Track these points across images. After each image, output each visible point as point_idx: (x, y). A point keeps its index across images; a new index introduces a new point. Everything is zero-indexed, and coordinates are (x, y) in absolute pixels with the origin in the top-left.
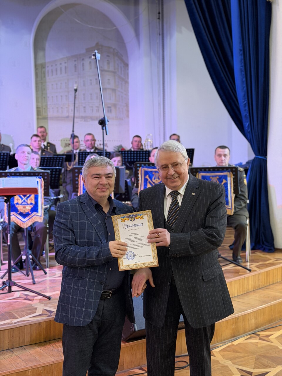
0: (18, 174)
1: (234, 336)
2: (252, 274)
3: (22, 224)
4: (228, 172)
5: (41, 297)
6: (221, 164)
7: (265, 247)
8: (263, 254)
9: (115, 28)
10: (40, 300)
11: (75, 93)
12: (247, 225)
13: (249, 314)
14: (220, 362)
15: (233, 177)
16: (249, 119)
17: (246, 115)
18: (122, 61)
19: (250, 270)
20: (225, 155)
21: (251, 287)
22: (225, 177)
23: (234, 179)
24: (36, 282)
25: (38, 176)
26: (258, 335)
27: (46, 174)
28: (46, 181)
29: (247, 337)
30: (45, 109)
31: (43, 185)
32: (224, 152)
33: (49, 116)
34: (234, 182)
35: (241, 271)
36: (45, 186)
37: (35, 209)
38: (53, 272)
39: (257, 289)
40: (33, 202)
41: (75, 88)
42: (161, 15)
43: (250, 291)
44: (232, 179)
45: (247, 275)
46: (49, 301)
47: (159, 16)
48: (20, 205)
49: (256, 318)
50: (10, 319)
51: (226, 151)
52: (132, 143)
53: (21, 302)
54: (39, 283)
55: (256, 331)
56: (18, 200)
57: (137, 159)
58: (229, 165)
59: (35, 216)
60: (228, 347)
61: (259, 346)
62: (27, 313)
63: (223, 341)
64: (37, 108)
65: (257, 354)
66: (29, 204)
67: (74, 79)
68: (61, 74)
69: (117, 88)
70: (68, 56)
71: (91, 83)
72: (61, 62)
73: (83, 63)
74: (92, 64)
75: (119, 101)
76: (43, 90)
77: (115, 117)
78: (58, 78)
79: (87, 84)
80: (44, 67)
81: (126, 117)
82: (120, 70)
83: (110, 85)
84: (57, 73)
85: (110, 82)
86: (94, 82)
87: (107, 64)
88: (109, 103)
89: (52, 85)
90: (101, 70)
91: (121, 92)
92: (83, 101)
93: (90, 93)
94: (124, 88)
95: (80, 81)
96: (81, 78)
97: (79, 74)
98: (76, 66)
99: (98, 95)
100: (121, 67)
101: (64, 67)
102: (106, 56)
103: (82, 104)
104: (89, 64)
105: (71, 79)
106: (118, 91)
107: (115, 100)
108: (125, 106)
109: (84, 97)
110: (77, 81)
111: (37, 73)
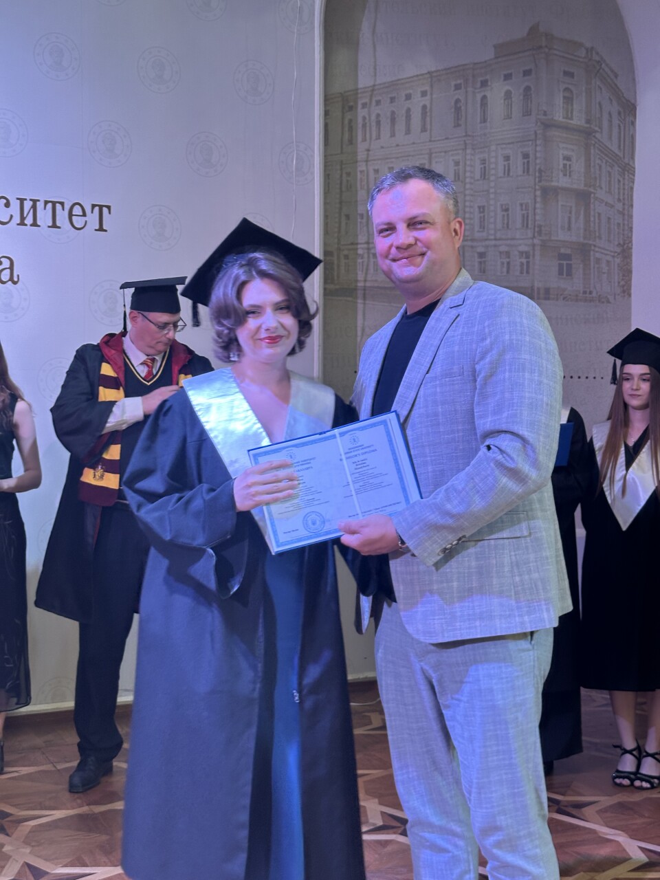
33: (360, 284)
67: (451, 153)
68: (406, 134)
69: (595, 189)
70: (433, 69)
71: (507, 168)
72: (411, 91)
73: (484, 97)
74: (513, 99)
75: (597, 234)
76: (344, 189)
77: (581, 292)
78: (398, 145)
79: (493, 172)
80: (351, 108)
81: (619, 295)
82: (605, 124)
83: (570, 176)
84: (394, 131)
85: (570, 165)
86: (518, 165)
87: (564, 103)
88: (564, 241)
89: (377, 171)
90: (542, 123)
91: (607, 204)
92: (479, 231)
93: (502, 205)
94: (619, 189)
95: (471, 160)
96: (473, 149)
97: (469, 136)
98: (458, 106)
99: (528, 213)
100: (610, 114)
101: (420, 109)
102: (562, 73)
103: (475, 244)
104: (505, 100)
105: (441, 152)
106: (596, 199)
107: (585, 230)
108: (619, 254)
109: (482, 220)
110: (459, 162)
111: (326, 126)
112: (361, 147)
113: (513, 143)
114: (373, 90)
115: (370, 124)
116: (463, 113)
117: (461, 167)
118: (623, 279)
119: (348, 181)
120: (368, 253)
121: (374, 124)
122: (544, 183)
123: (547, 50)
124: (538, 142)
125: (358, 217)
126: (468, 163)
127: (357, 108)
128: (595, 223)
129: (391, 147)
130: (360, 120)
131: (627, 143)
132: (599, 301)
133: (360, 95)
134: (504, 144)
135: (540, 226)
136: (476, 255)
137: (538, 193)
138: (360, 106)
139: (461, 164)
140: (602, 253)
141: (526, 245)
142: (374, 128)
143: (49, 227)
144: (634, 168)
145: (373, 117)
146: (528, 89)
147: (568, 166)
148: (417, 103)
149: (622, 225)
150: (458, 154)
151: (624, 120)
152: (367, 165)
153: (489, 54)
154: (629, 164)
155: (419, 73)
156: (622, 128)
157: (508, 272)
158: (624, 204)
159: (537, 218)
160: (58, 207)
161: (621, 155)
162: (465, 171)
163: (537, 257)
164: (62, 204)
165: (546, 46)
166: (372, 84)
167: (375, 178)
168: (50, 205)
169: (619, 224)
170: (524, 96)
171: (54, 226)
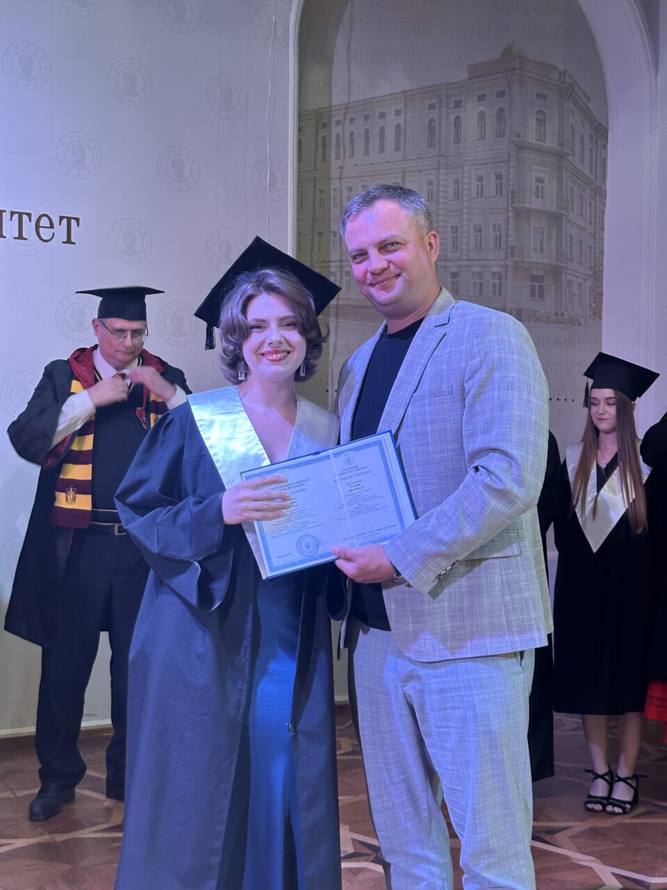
67: (424, 173)
68: (380, 152)
69: (566, 211)
70: (408, 88)
71: (480, 189)
72: (385, 110)
73: (458, 118)
74: (487, 121)
75: (569, 256)
76: (317, 207)
77: (553, 314)
78: (371, 164)
79: (466, 192)
80: (325, 125)
81: (590, 317)
82: (578, 147)
83: (542, 198)
84: (368, 149)
85: (542, 187)
86: (491, 187)
87: (536, 125)
88: (536, 263)
89: (350, 189)
90: (516, 145)
91: (578, 226)
92: (451, 252)
93: (475, 226)
94: (590, 211)
95: (445, 180)
96: (447, 169)
97: (442, 156)
98: (432, 125)
99: (500, 234)
100: (582, 136)
101: (394, 128)
102: (535, 96)
103: (448, 264)
104: (478, 121)
105: (414, 171)
106: (568, 221)
107: (557, 252)
108: (590, 277)
109: (455, 240)
110: (433, 182)
111: (300, 142)
112: (335, 164)
113: (485, 164)
114: (347, 108)
115: (344, 141)
116: (437, 132)
117: (434, 187)
118: (594, 302)
119: (321, 198)
120: (341, 272)
121: (347, 141)
122: (515, 205)
123: (520, 72)
124: (512, 164)
125: (332, 235)
126: (441, 183)
127: (330, 125)
128: (567, 247)
129: (365, 165)
130: (334, 138)
131: (598, 168)
132: (571, 323)
133: (333, 113)
134: (478, 165)
135: (512, 248)
136: (449, 275)
137: (511, 214)
138: (333, 124)
139: (434, 183)
140: (574, 276)
141: (499, 266)
142: (348, 146)
143: (15, 238)
144: (606, 192)
145: (347, 135)
146: (501, 110)
147: (540, 190)
148: (391, 121)
149: (593, 248)
150: (431, 173)
151: (596, 143)
152: (340, 182)
153: (464, 75)
154: (600, 187)
155: (393, 92)
156: (594, 152)
157: (480, 293)
158: (595, 227)
159: (510, 239)
160: (25, 218)
161: (593, 178)
162: (439, 191)
163: (510, 278)
164: (29, 215)
165: (520, 68)
166: (346, 101)
167: (349, 196)
168: (16, 216)
169: (590, 247)
170: (498, 117)
171: (20, 237)
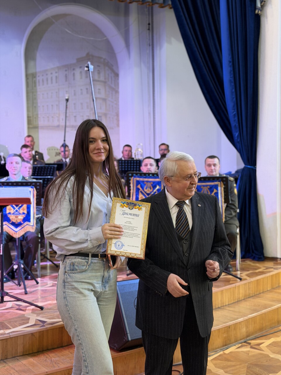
0: (10, 184)
1: (226, 345)
2: (243, 282)
3: (14, 233)
4: (219, 181)
5: (33, 307)
6: (211, 174)
7: (254, 255)
8: (253, 263)
9: (105, 38)
10: (33, 310)
11: (67, 103)
12: (237, 233)
13: (240, 322)
14: (213, 371)
15: (224, 186)
16: (238, 129)
17: (235, 125)
18: (113, 71)
19: (241, 279)
20: (215, 165)
21: (241, 296)
22: (216, 187)
23: (224, 188)
24: (28, 292)
25: (30, 185)
26: (250, 344)
27: (38, 184)
28: (38, 190)
29: (238, 346)
30: (35, 118)
31: (35, 194)
32: (214, 161)
33: (40, 125)
34: (225, 192)
35: (232, 280)
36: (37, 196)
37: (27, 218)
38: (45, 281)
39: (247, 297)
40: (26, 212)
41: (67, 98)
42: (150, 26)
43: (241, 299)
44: (223, 189)
45: (237, 284)
46: (42, 311)
47: (149, 27)
48: (12, 215)
49: (247, 327)
50: (3, 329)
51: (216, 161)
52: (123, 152)
53: (14, 312)
54: (31, 292)
55: (247, 339)
56: (10, 209)
57: (128, 168)
58: (220, 174)
59: (27, 226)
60: (220, 355)
61: (250, 354)
62: (20, 323)
63: (215, 349)
64: (28, 117)
65: (249, 363)
66: (21, 214)
67: (65, 89)
68: (51, 84)
69: (108, 98)
70: (59, 66)
71: (81, 92)
72: (52, 72)
73: (74, 73)
75: (109, 110)
76: (34, 99)
79: (77, 93)
83: (100, 94)
84: (48, 83)
85: (100, 91)
87: (98, 74)
88: (99, 112)
89: (43, 94)
91: (111, 102)
93: (80, 103)
95: (71, 90)
96: (71, 87)
97: (70, 84)
98: (66, 76)
100: (111, 77)
101: (55, 77)
103: (73, 114)
104: (80, 74)
105: (62, 88)
107: (106, 109)
108: (116, 116)
110: (67, 91)
111: (27, 82)
113: (83, 85)
115: (41, 81)
118: (117, 123)
127: (36, 77)
130: (37, 81)
131: (117, 85)
133: (37, 74)
135: (92, 108)
136: (73, 117)
137: (91, 99)
152: (40, 92)
153: (75, 61)
154: (117, 90)
155: (55, 67)
156: (115, 80)
161: (115, 88)
166: (40, 70)
169: (115, 107)
